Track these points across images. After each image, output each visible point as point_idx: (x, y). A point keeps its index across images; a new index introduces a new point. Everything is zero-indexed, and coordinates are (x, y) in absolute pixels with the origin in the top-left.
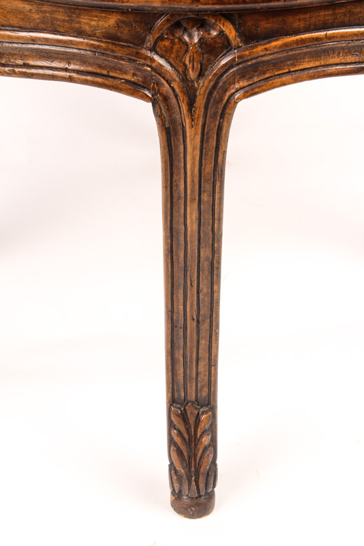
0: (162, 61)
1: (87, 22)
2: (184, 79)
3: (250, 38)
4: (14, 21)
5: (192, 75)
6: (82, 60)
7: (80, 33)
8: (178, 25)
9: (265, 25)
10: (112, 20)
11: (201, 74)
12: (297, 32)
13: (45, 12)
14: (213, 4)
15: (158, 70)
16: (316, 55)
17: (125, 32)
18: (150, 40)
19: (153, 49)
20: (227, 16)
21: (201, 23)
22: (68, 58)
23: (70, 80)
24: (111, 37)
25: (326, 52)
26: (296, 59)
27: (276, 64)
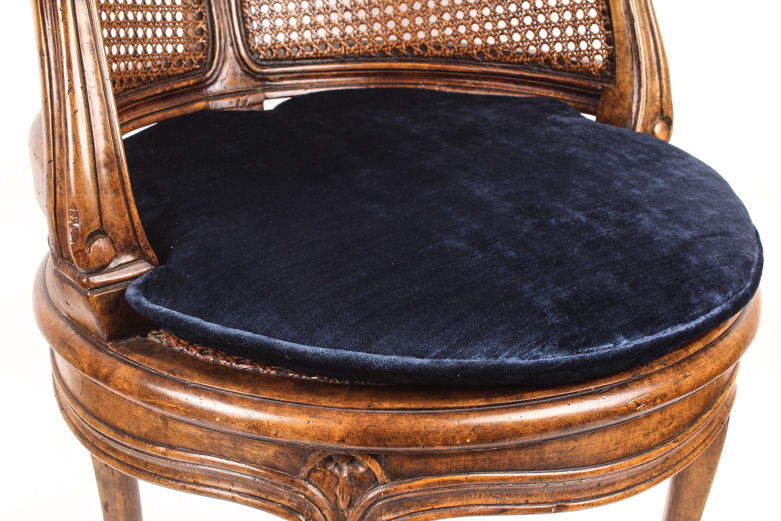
0: (315, 491)
1: (250, 451)
2: (335, 508)
3: (395, 476)
4: (188, 444)
5: (342, 505)
6: (245, 483)
7: (243, 460)
8: (330, 459)
9: (409, 466)
10: (271, 451)
11: (350, 505)
12: (439, 474)
13: (212, 438)
14: (357, 445)
15: (311, 499)
16: (459, 496)
17: (282, 463)
18: (305, 470)
19: (307, 479)
20: (375, 456)
21: (351, 460)
22: (233, 481)
23: (233, 499)
24: (270, 466)
25: (468, 493)
26: (439, 498)
27: (421, 501)
